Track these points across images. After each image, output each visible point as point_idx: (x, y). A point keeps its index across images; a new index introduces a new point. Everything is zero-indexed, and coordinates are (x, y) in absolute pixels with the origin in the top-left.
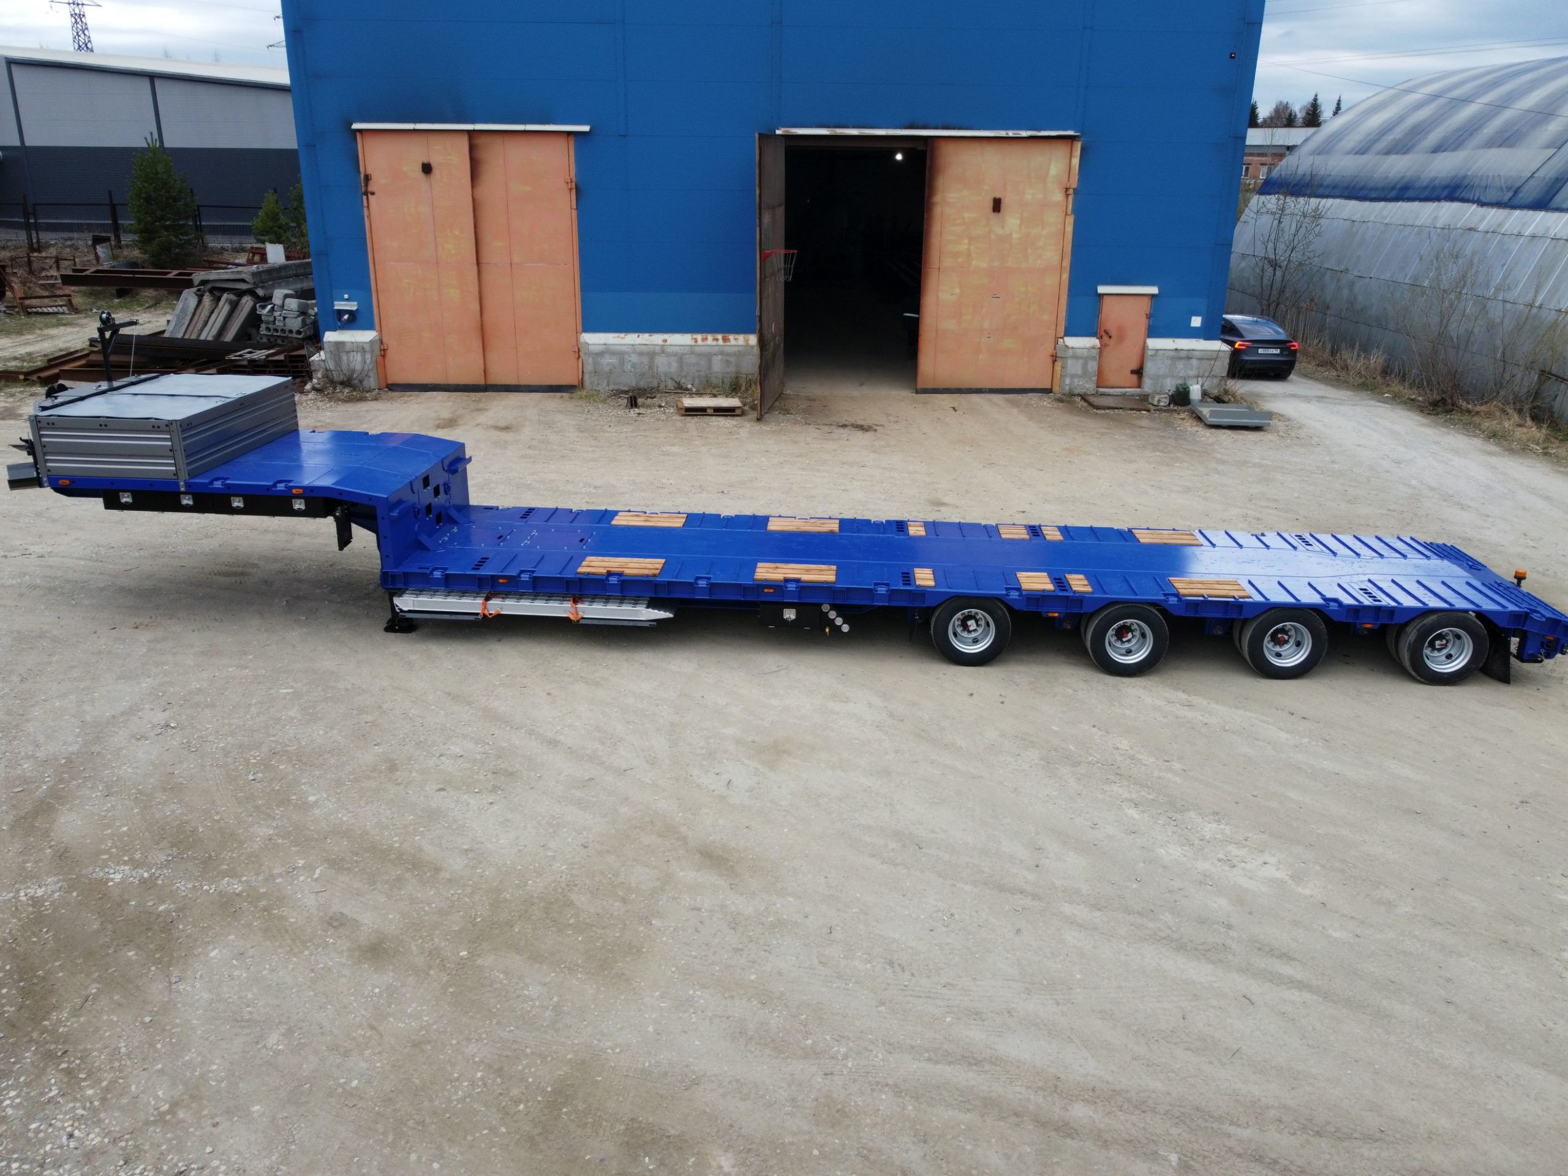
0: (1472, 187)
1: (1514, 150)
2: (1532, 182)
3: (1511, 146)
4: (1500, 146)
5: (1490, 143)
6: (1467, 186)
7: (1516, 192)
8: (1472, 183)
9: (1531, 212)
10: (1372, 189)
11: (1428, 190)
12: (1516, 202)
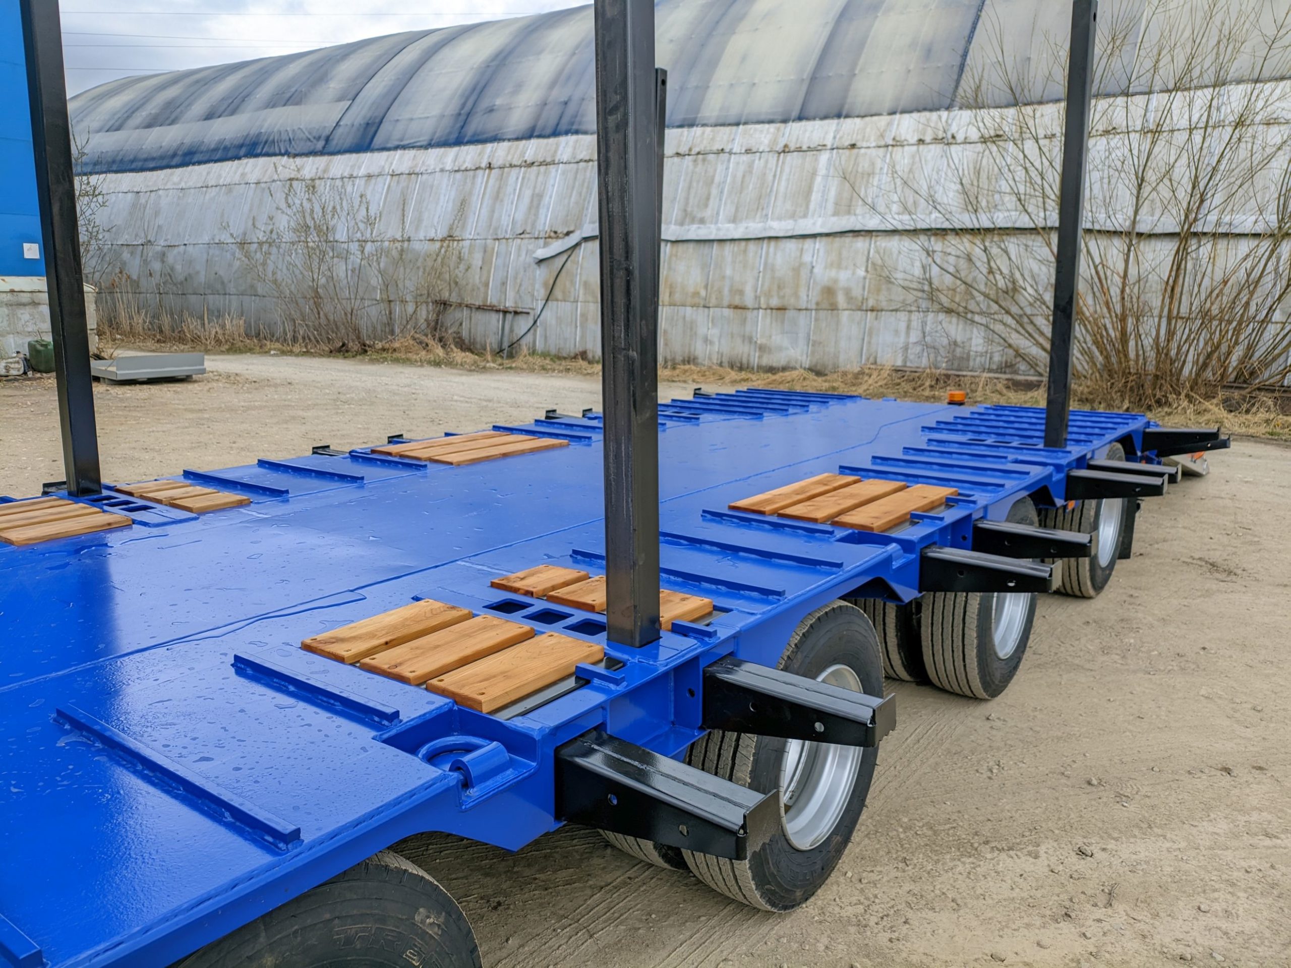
0: (273, 141)
1: (303, 106)
2: (340, 131)
3: (298, 103)
4: (284, 105)
5: (272, 103)
6: (266, 142)
7: (327, 139)
8: (271, 138)
9: (354, 156)
10: (146, 160)
11: (220, 151)
12: (332, 148)
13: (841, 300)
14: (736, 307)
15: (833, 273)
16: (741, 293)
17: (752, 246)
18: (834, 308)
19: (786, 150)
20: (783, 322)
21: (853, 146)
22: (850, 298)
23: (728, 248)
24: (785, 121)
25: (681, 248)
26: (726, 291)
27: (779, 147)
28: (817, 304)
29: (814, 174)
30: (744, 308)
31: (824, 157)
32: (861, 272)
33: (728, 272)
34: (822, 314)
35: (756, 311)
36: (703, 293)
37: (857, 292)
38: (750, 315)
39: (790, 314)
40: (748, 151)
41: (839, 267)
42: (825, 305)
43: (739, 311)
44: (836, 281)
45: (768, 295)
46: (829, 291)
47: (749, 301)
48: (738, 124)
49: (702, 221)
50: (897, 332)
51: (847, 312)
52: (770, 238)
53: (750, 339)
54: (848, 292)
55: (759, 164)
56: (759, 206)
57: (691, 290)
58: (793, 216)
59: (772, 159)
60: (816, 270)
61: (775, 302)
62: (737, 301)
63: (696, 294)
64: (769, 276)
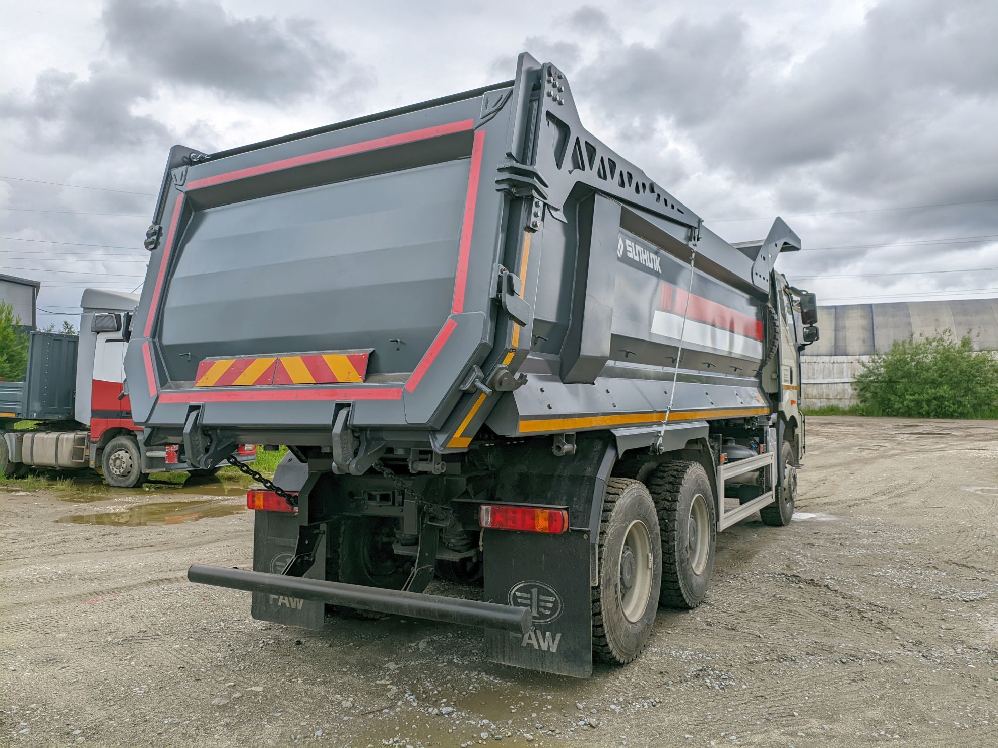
14: (828, 399)
16: (828, 395)
17: (830, 385)
19: (834, 363)
21: (852, 362)
23: (823, 385)
24: (831, 356)
25: (809, 385)
26: (824, 395)
27: (832, 362)
29: (843, 368)
30: (830, 399)
31: (845, 365)
33: (824, 391)
35: (833, 399)
39: (843, 400)
40: (823, 362)
45: (837, 396)
47: (831, 397)
48: (818, 356)
49: (814, 379)
52: (835, 383)
55: (827, 366)
56: (830, 375)
57: (814, 395)
58: (840, 378)
59: (831, 365)
61: (838, 397)
62: (828, 397)
63: (815, 396)
64: (836, 392)
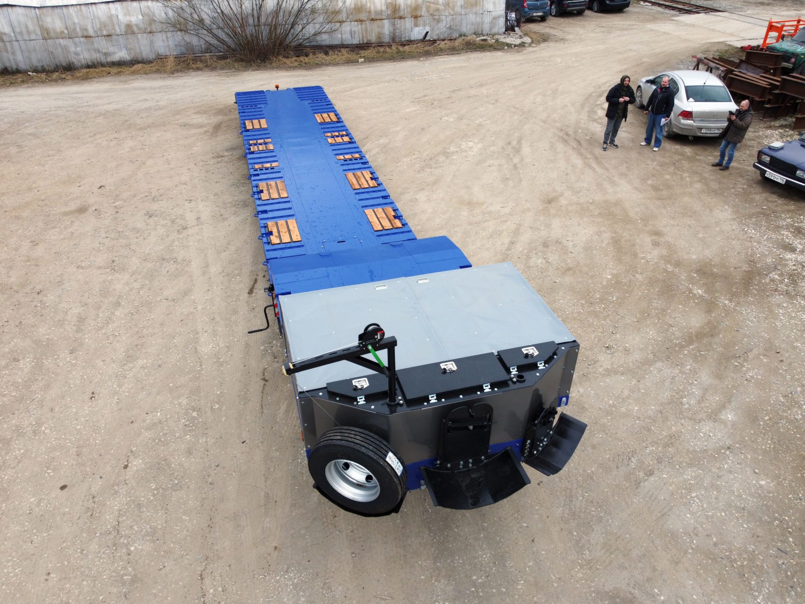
13: (135, 29)
14: (86, 37)
15: (128, 18)
16: (86, 30)
17: (83, 7)
18: (133, 33)
20: (111, 41)
22: (139, 29)
23: (71, 9)
25: (44, 10)
26: (78, 30)
28: (125, 32)
30: (91, 37)
32: (140, 17)
33: (76, 20)
34: (129, 36)
35: (97, 38)
36: (66, 31)
37: (142, 26)
38: (94, 39)
39: (114, 37)
41: (130, 15)
42: (129, 32)
43: (88, 38)
44: (131, 22)
45: (100, 29)
46: (129, 26)
47: (91, 32)
50: (163, 41)
51: (139, 35)
52: (92, 4)
53: (99, 51)
54: (137, 26)
57: (59, 30)
60: (119, 17)
61: (105, 33)
62: (86, 34)
63: (62, 32)
64: (97, 21)
